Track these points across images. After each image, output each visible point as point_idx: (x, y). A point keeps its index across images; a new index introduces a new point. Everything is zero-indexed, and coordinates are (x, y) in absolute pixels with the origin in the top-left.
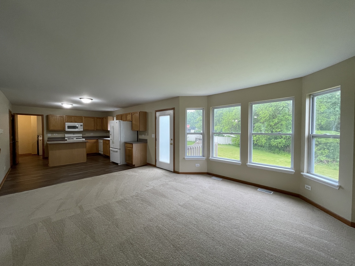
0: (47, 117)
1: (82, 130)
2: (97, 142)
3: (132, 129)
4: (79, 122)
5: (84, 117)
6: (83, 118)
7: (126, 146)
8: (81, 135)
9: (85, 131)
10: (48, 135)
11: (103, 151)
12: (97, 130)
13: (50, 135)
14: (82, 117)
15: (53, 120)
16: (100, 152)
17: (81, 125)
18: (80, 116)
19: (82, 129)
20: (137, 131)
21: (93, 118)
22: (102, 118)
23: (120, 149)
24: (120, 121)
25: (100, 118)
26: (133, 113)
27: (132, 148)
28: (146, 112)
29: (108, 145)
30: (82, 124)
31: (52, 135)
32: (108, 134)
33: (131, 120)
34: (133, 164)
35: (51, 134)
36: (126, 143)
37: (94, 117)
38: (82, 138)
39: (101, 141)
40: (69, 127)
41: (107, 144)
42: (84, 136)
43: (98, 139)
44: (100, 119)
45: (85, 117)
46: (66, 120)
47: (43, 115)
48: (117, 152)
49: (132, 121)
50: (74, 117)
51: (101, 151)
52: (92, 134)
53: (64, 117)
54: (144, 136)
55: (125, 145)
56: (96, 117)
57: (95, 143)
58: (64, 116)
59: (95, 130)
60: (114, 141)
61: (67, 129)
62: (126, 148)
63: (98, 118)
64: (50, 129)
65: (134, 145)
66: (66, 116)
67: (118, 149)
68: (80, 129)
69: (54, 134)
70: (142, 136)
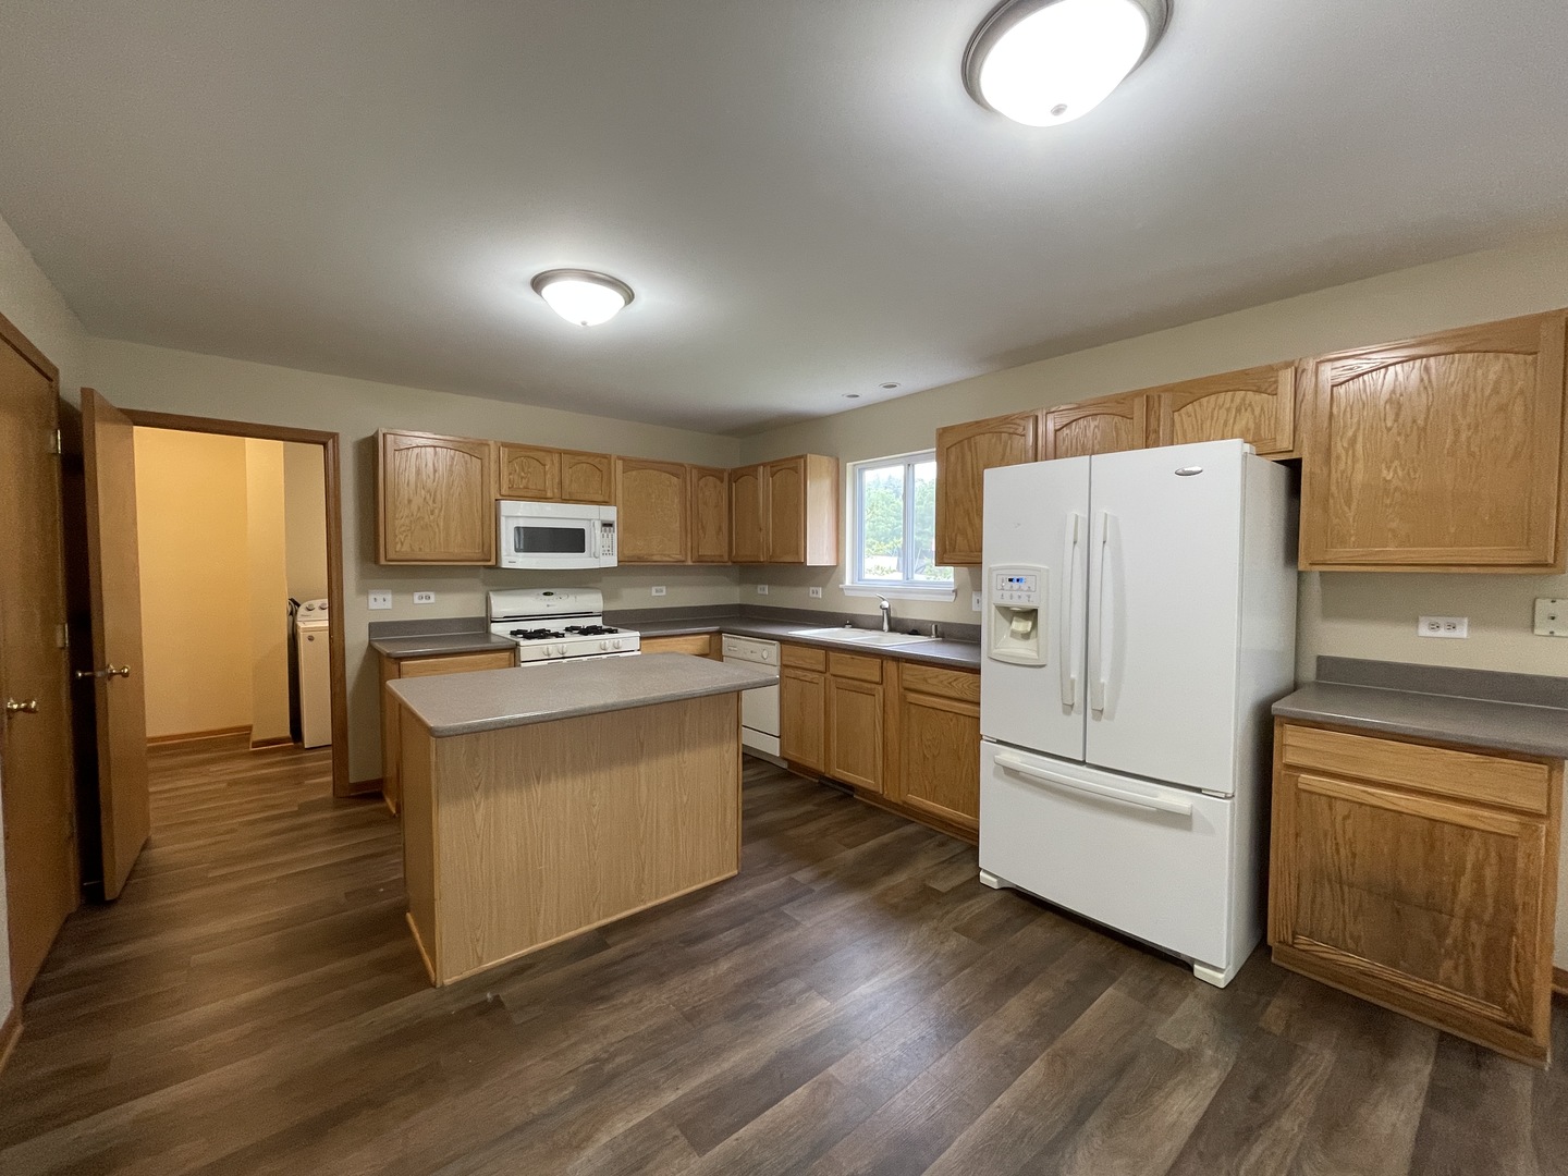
0: (370, 451)
1: (612, 561)
4: (587, 497)
5: (619, 458)
6: (618, 467)
7: (1300, 758)
8: (596, 601)
9: (632, 566)
10: (373, 605)
12: (706, 567)
13: (383, 604)
14: (607, 458)
15: (413, 479)
17: (607, 525)
18: (595, 455)
19: (608, 553)
21: (675, 469)
22: (733, 477)
23: (1234, 794)
25: (717, 474)
29: (863, 692)
30: (610, 513)
31: (402, 599)
33: (1285, 445)
35: (396, 591)
37: (680, 466)
38: (599, 622)
40: (534, 539)
41: (850, 677)
42: (615, 606)
43: (720, 633)
44: (722, 479)
45: (630, 464)
46: (505, 480)
47: (334, 436)
50: (556, 457)
51: (763, 733)
53: (491, 454)
56: (696, 467)
59: (690, 563)
60: (1096, 689)
61: (512, 558)
63: (705, 472)
64: (391, 555)
66: (505, 445)
67: (1199, 790)
68: (601, 553)
69: (416, 595)
70: (1424, 631)
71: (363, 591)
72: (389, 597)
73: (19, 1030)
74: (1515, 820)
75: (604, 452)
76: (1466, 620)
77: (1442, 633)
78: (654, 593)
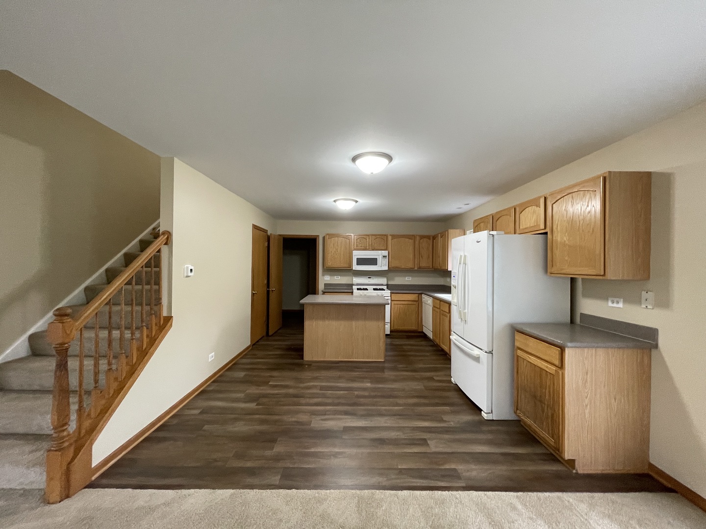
0: (324, 239)
1: (386, 268)
2: (419, 303)
3: (546, 269)
4: (380, 248)
5: (390, 235)
6: (390, 238)
7: (517, 344)
8: (383, 281)
9: (392, 270)
10: (325, 279)
11: (434, 332)
12: (421, 270)
13: (327, 279)
14: (386, 235)
15: (332, 246)
16: (425, 330)
17: (384, 257)
18: (383, 235)
19: (386, 265)
20: (573, 281)
21: (412, 237)
22: (434, 238)
23: (491, 353)
24: (492, 233)
25: (428, 237)
26: (552, 194)
27: (562, 366)
28: (649, 174)
29: (446, 316)
30: (385, 253)
31: (332, 277)
32: (448, 280)
33: (542, 227)
34: (567, 456)
36: (516, 330)
37: (413, 235)
38: (385, 287)
39: (428, 301)
40: (361, 261)
41: (444, 310)
42: (390, 283)
43: (421, 294)
44: (430, 239)
45: (394, 237)
46: (355, 245)
47: (318, 236)
48: (477, 359)
49: (546, 233)
50: (370, 237)
51: (428, 329)
52: (408, 280)
53: (353, 237)
54: (621, 305)
55: (513, 340)
56: (419, 236)
57: (415, 303)
58: (352, 234)
59: (416, 269)
60: (465, 313)
61: (356, 267)
62: (520, 353)
63: (422, 237)
64: (327, 266)
65: (568, 352)
67: (481, 349)
68: (382, 265)
69: (335, 277)
70: (610, 304)
71: (323, 275)
72: (329, 277)
73: (251, 348)
74: (554, 369)
75: (384, 234)
76: (622, 299)
77: (615, 305)
78: (407, 279)
